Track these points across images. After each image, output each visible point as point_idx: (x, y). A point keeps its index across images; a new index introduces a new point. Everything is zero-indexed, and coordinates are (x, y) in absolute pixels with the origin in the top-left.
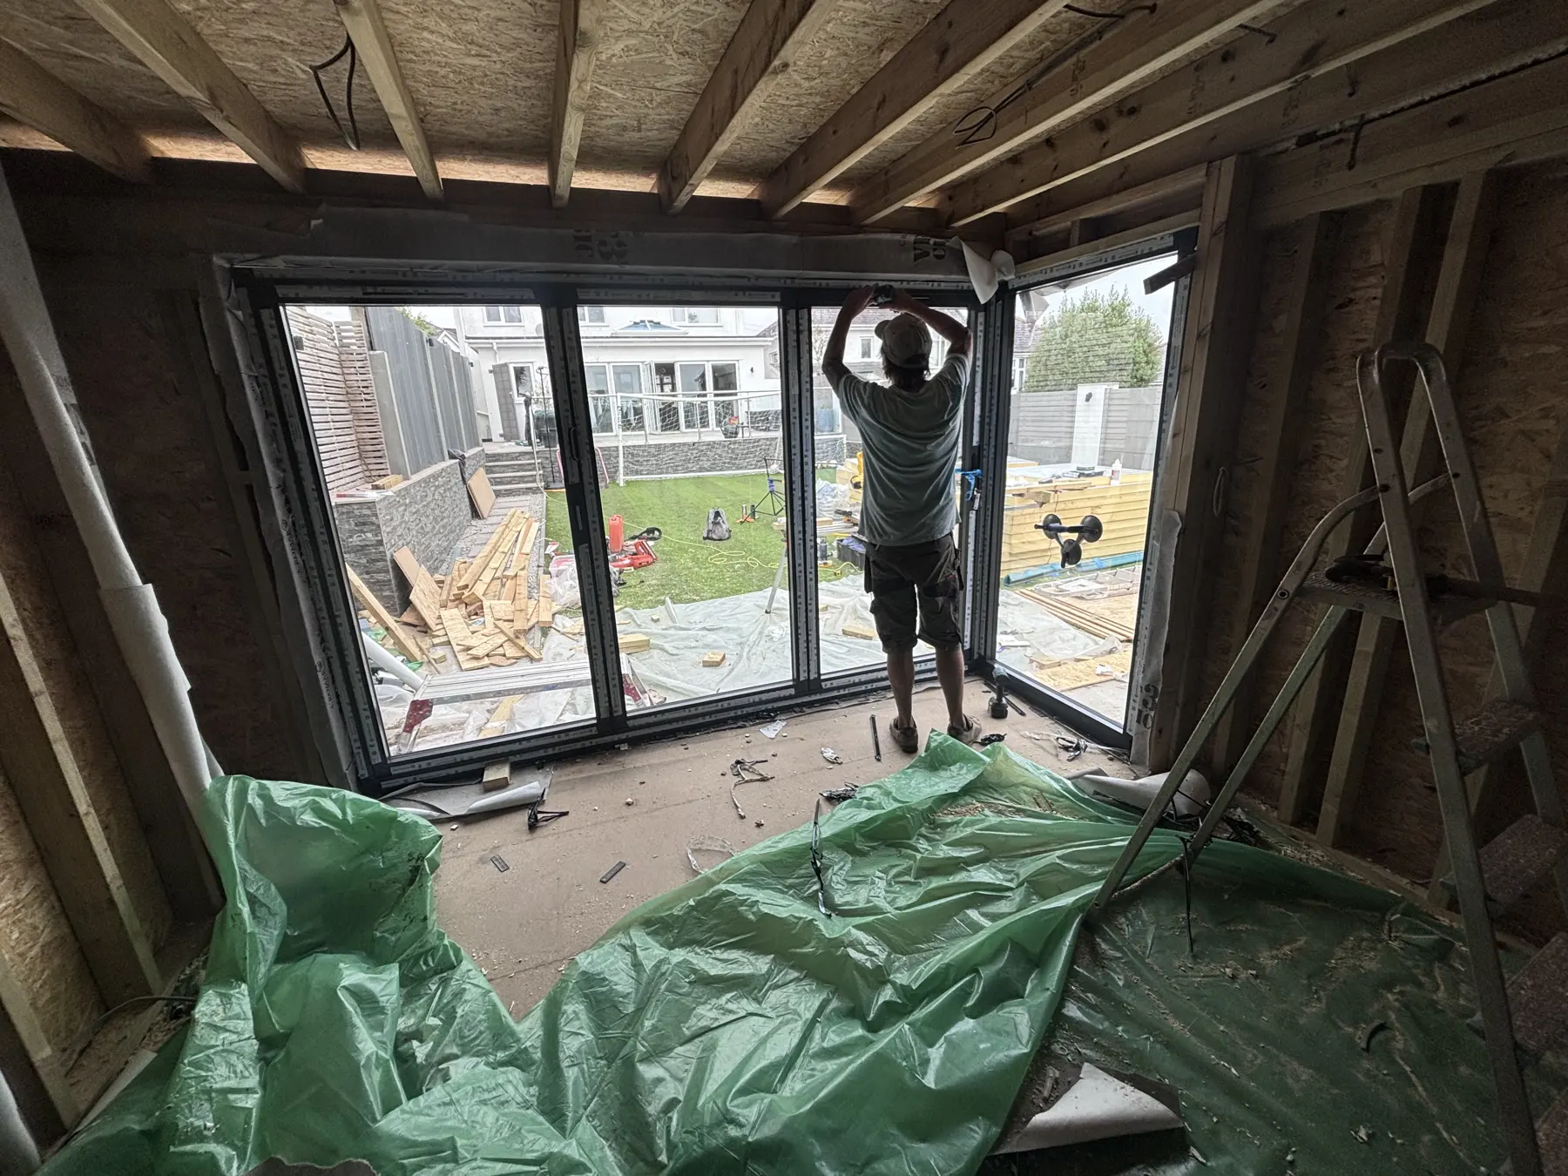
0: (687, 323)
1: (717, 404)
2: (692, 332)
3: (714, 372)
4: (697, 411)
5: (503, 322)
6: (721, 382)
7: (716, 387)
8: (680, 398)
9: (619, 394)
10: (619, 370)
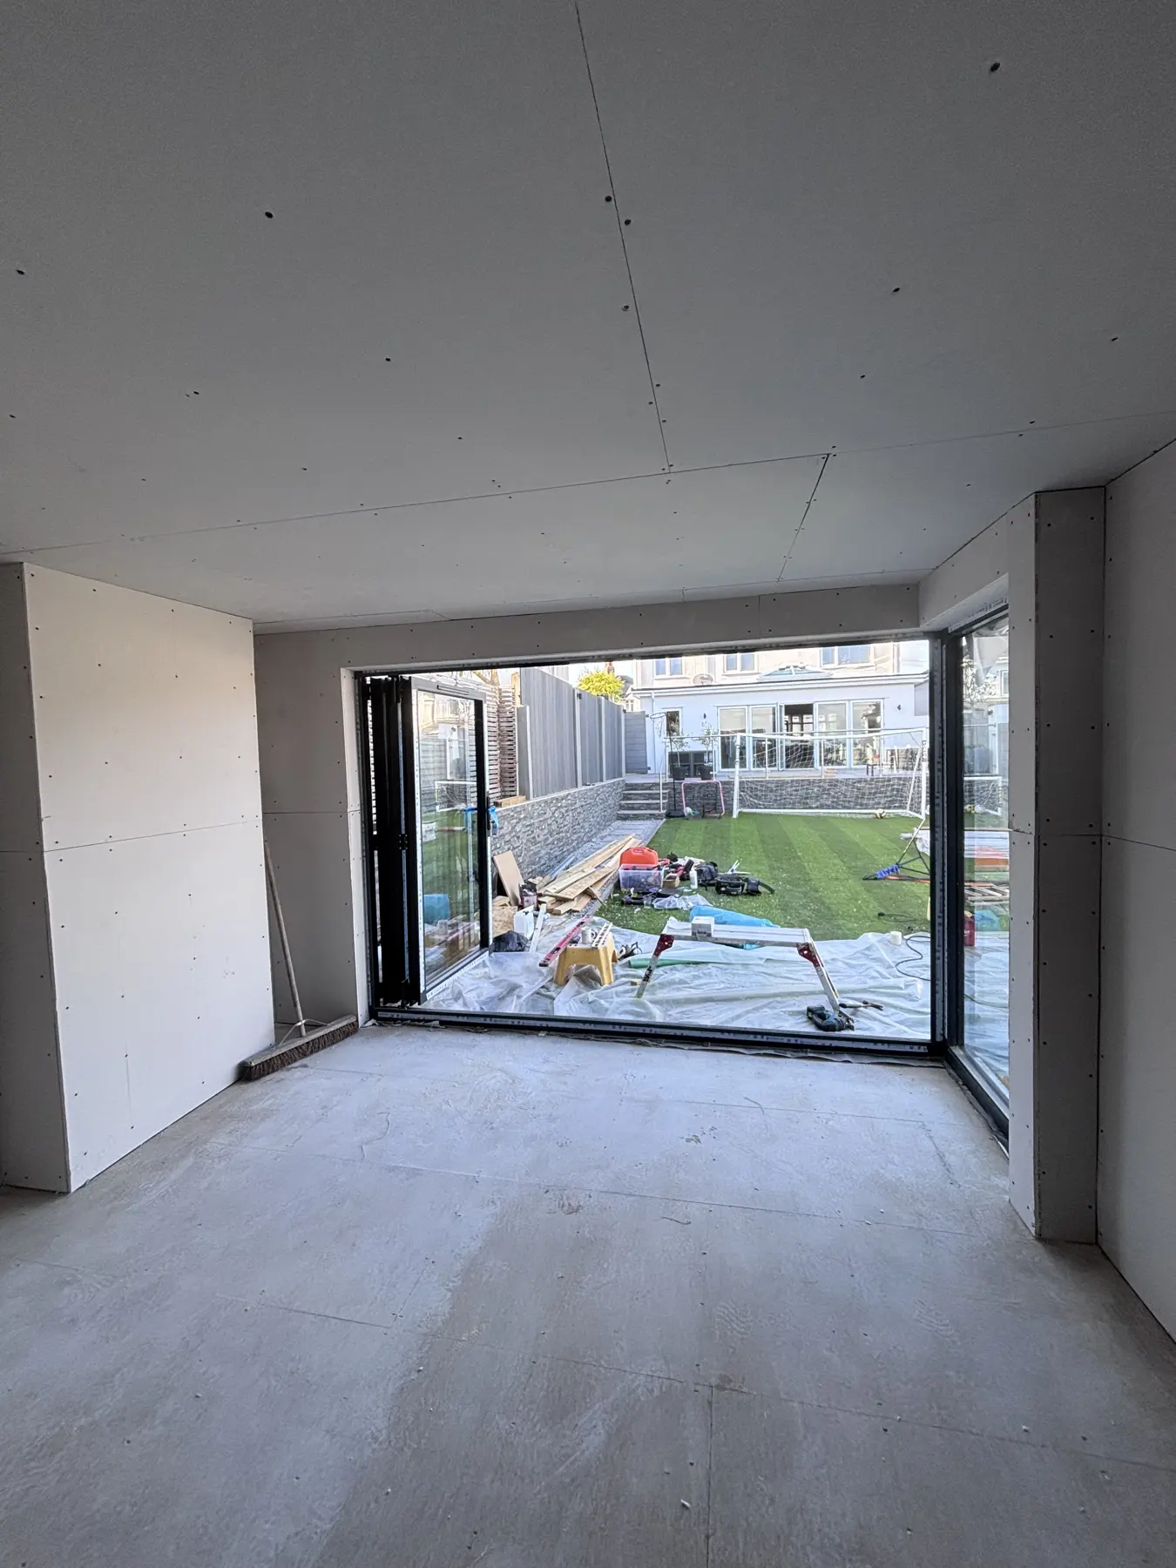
0: (833, 666)
2: (836, 674)
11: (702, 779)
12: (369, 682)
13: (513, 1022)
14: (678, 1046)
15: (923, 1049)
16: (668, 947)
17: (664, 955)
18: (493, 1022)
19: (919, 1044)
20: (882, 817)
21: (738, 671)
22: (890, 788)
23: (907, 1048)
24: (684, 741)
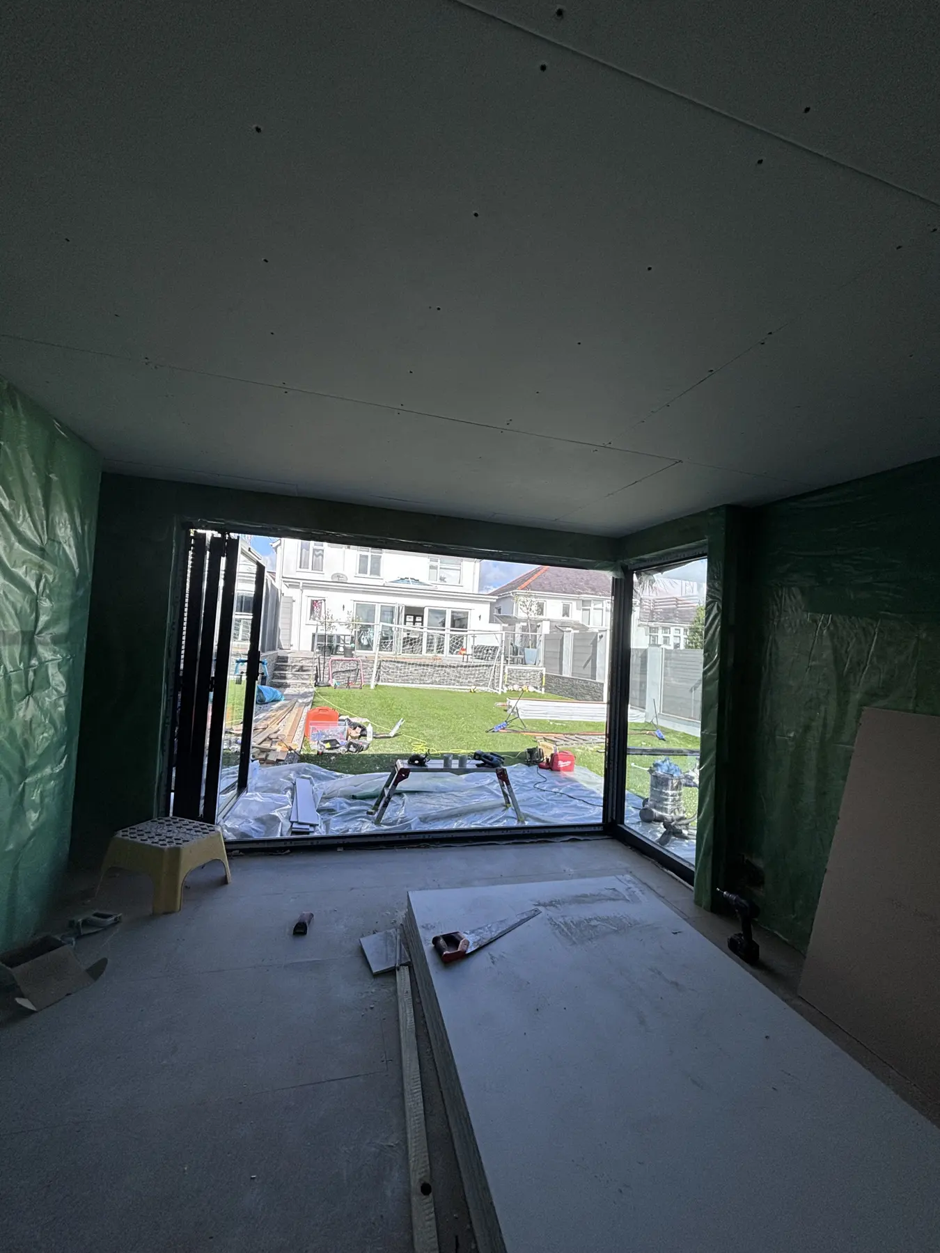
0: (437, 582)
1: (451, 636)
2: (440, 588)
3: (453, 616)
4: (435, 640)
5: (310, 570)
6: (457, 623)
7: (453, 625)
8: (425, 630)
9: (382, 623)
10: (384, 609)
11: (345, 657)
12: (192, 535)
13: (312, 843)
14: (452, 845)
15: (600, 829)
16: (404, 778)
17: (402, 785)
18: (293, 845)
19: (598, 825)
20: (474, 692)
21: (368, 575)
22: (477, 672)
23: (592, 829)
24: (333, 624)
